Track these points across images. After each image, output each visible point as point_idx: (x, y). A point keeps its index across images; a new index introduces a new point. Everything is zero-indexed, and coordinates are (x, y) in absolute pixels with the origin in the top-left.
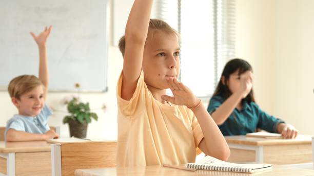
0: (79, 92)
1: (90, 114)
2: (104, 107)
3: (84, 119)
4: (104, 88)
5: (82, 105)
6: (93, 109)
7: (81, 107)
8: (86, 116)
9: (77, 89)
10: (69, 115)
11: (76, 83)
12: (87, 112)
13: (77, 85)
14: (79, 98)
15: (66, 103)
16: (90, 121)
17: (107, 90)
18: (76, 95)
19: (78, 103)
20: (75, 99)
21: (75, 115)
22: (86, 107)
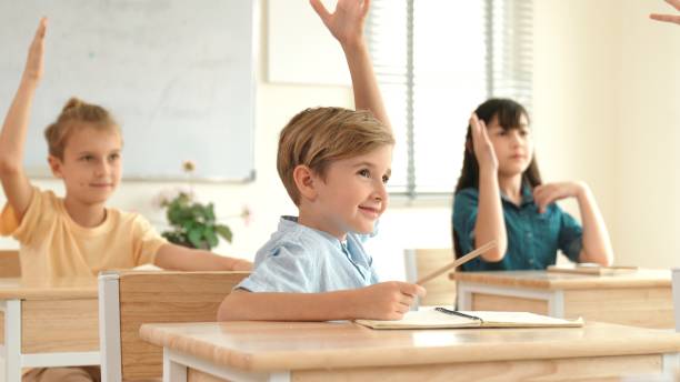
0: (192, 181)
1: (215, 229)
2: (246, 213)
3: (203, 238)
4: (247, 174)
5: (198, 208)
6: (221, 218)
7: (196, 213)
8: (207, 233)
9: (187, 175)
10: (171, 229)
11: (187, 160)
12: (209, 224)
13: (189, 167)
14: (192, 194)
15: (164, 203)
16: (216, 243)
17: (253, 176)
18: (186, 188)
19: (190, 204)
20: (183, 196)
21: (184, 230)
22: (208, 212)
